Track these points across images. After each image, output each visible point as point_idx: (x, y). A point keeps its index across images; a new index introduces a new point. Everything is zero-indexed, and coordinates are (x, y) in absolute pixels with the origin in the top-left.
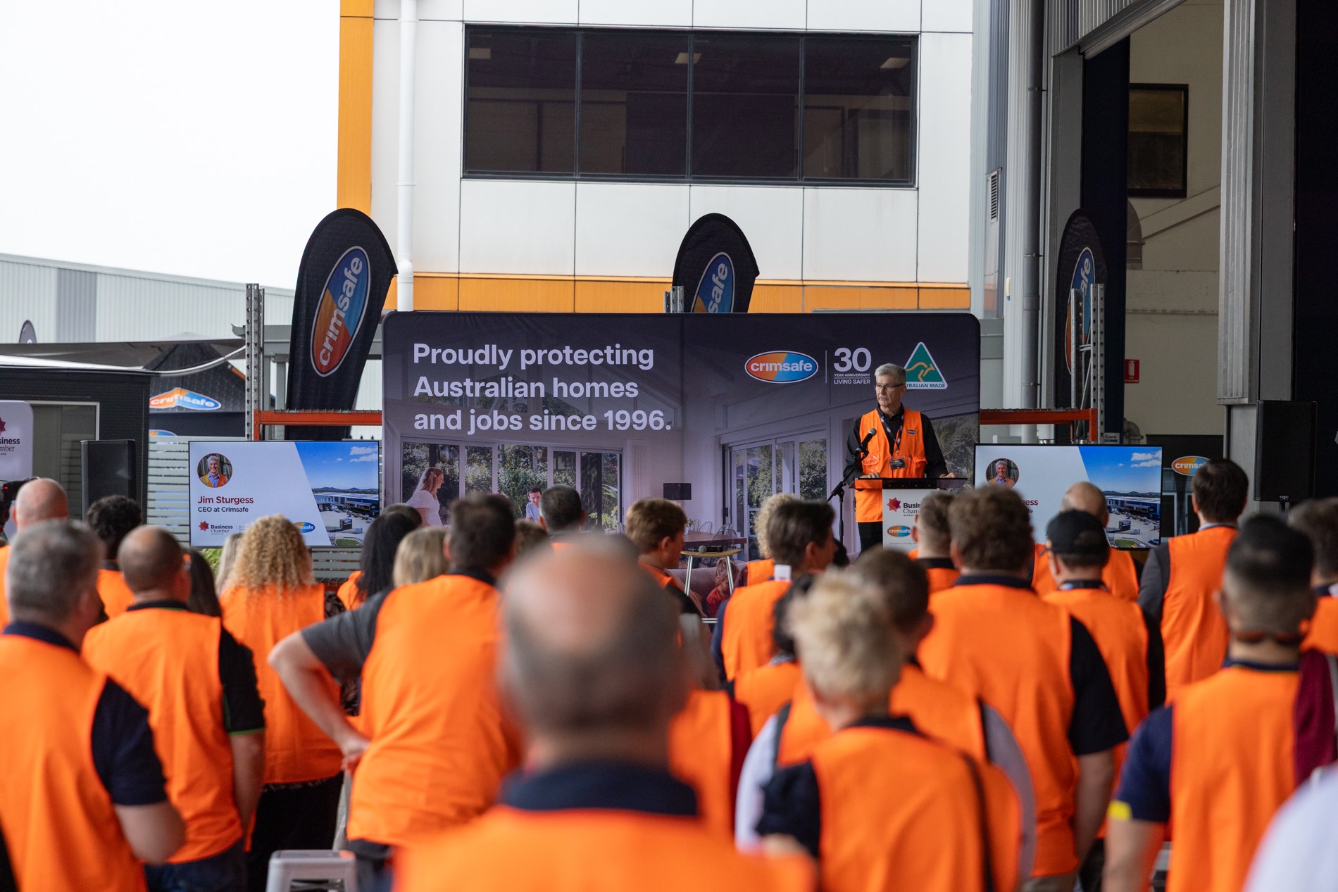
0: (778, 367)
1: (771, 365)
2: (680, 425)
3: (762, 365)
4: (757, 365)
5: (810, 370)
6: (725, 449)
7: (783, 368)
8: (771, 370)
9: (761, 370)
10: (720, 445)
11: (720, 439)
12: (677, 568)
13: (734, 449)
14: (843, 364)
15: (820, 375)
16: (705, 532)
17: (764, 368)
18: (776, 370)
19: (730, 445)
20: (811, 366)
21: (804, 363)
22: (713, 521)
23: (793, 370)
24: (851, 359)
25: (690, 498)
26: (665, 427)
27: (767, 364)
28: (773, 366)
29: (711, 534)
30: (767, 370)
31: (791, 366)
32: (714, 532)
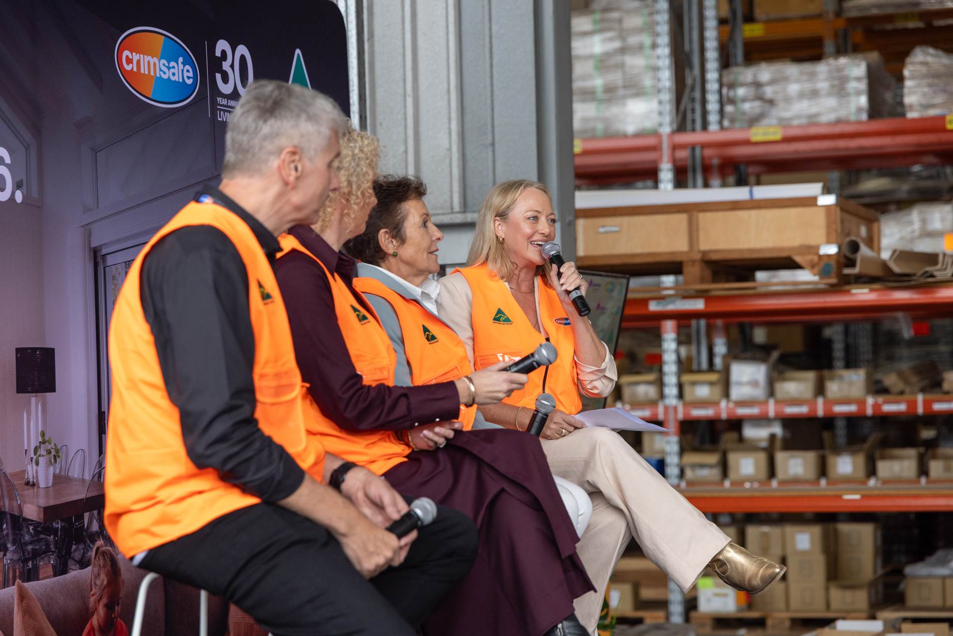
0: (155, 64)
1: (148, 58)
2: (35, 194)
3: (136, 57)
4: (130, 57)
5: (189, 82)
6: (97, 258)
7: (161, 70)
8: (147, 73)
9: (135, 70)
10: (90, 248)
11: (90, 236)
12: (38, 579)
13: (110, 260)
14: (225, 79)
15: (201, 97)
16: (76, 476)
17: (138, 62)
18: (152, 74)
19: (104, 252)
20: (191, 74)
21: (184, 64)
22: (85, 448)
23: (173, 78)
24: (232, 66)
25: (53, 390)
26: (13, 193)
27: (142, 56)
28: (149, 62)
29: (83, 480)
30: (142, 71)
31: (169, 68)
32: (88, 477)
